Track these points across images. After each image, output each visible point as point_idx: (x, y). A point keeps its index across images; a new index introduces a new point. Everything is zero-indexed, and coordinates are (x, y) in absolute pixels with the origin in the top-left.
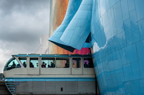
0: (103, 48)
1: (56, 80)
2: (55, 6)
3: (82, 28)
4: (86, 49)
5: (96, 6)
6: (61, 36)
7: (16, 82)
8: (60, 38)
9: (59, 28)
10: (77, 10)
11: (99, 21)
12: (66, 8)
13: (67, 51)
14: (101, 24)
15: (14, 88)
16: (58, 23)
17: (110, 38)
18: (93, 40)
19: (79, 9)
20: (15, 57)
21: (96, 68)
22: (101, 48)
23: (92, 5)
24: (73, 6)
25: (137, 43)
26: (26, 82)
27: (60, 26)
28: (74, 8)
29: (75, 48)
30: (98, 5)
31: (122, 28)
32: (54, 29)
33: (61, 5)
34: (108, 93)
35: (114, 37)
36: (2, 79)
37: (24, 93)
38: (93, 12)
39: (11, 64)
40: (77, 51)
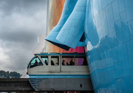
0: (96, 47)
1: (76, 77)
2: (52, 8)
3: (76, 28)
4: (80, 47)
5: (90, 8)
6: (57, 36)
7: (39, 79)
8: (56, 37)
9: (55, 28)
10: (72, 11)
11: (92, 21)
12: (62, 10)
13: (62, 49)
14: (94, 25)
15: (37, 85)
16: (55, 23)
17: (102, 37)
18: (87, 40)
19: (74, 10)
20: (37, 55)
21: (89, 66)
22: (94, 47)
23: (85, 6)
24: (68, 7)
25: (127, 42)
26: (48, 78)
27: (56, 26)
28: (69, 10)
29: (70, 47)
30: (92, 7)
31: (113, 28)
32: (51, 29)
33: (57, 7)
34: (101, 89)
35: (106, 36)
36: (2, 76)
37: (46, 89)
38: (86, 13)
39: (34, 62)
40: (72, 49)
